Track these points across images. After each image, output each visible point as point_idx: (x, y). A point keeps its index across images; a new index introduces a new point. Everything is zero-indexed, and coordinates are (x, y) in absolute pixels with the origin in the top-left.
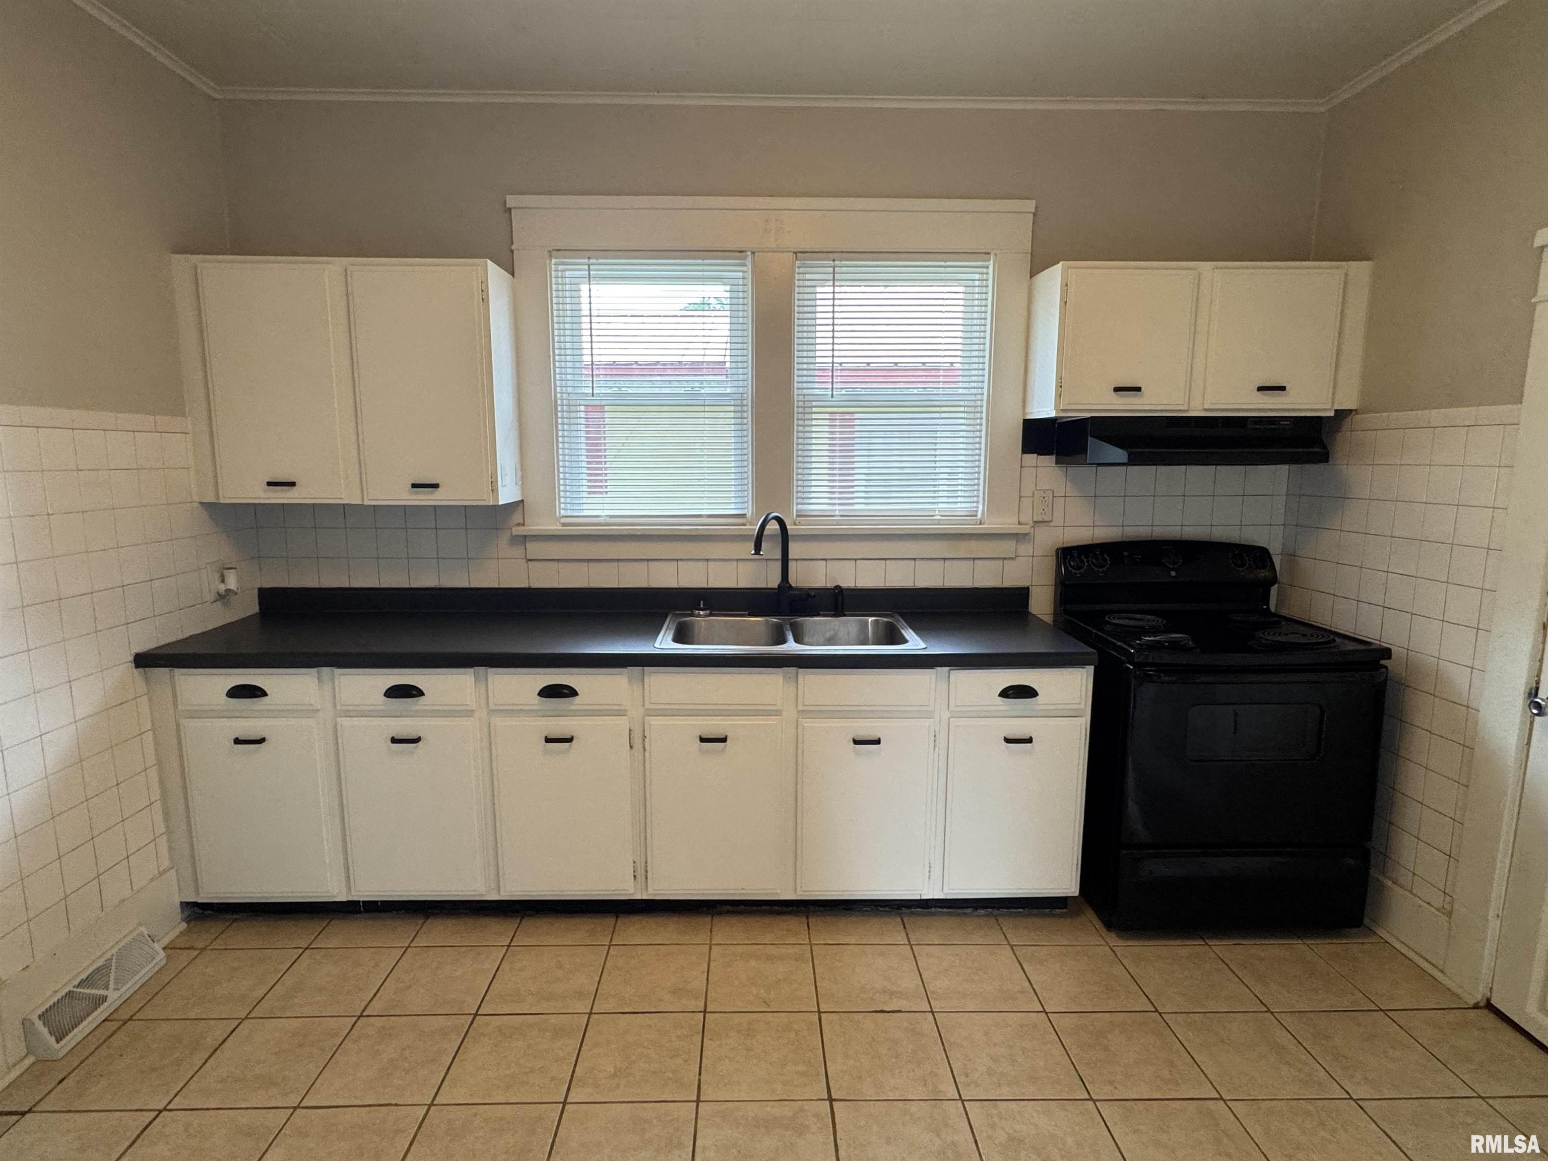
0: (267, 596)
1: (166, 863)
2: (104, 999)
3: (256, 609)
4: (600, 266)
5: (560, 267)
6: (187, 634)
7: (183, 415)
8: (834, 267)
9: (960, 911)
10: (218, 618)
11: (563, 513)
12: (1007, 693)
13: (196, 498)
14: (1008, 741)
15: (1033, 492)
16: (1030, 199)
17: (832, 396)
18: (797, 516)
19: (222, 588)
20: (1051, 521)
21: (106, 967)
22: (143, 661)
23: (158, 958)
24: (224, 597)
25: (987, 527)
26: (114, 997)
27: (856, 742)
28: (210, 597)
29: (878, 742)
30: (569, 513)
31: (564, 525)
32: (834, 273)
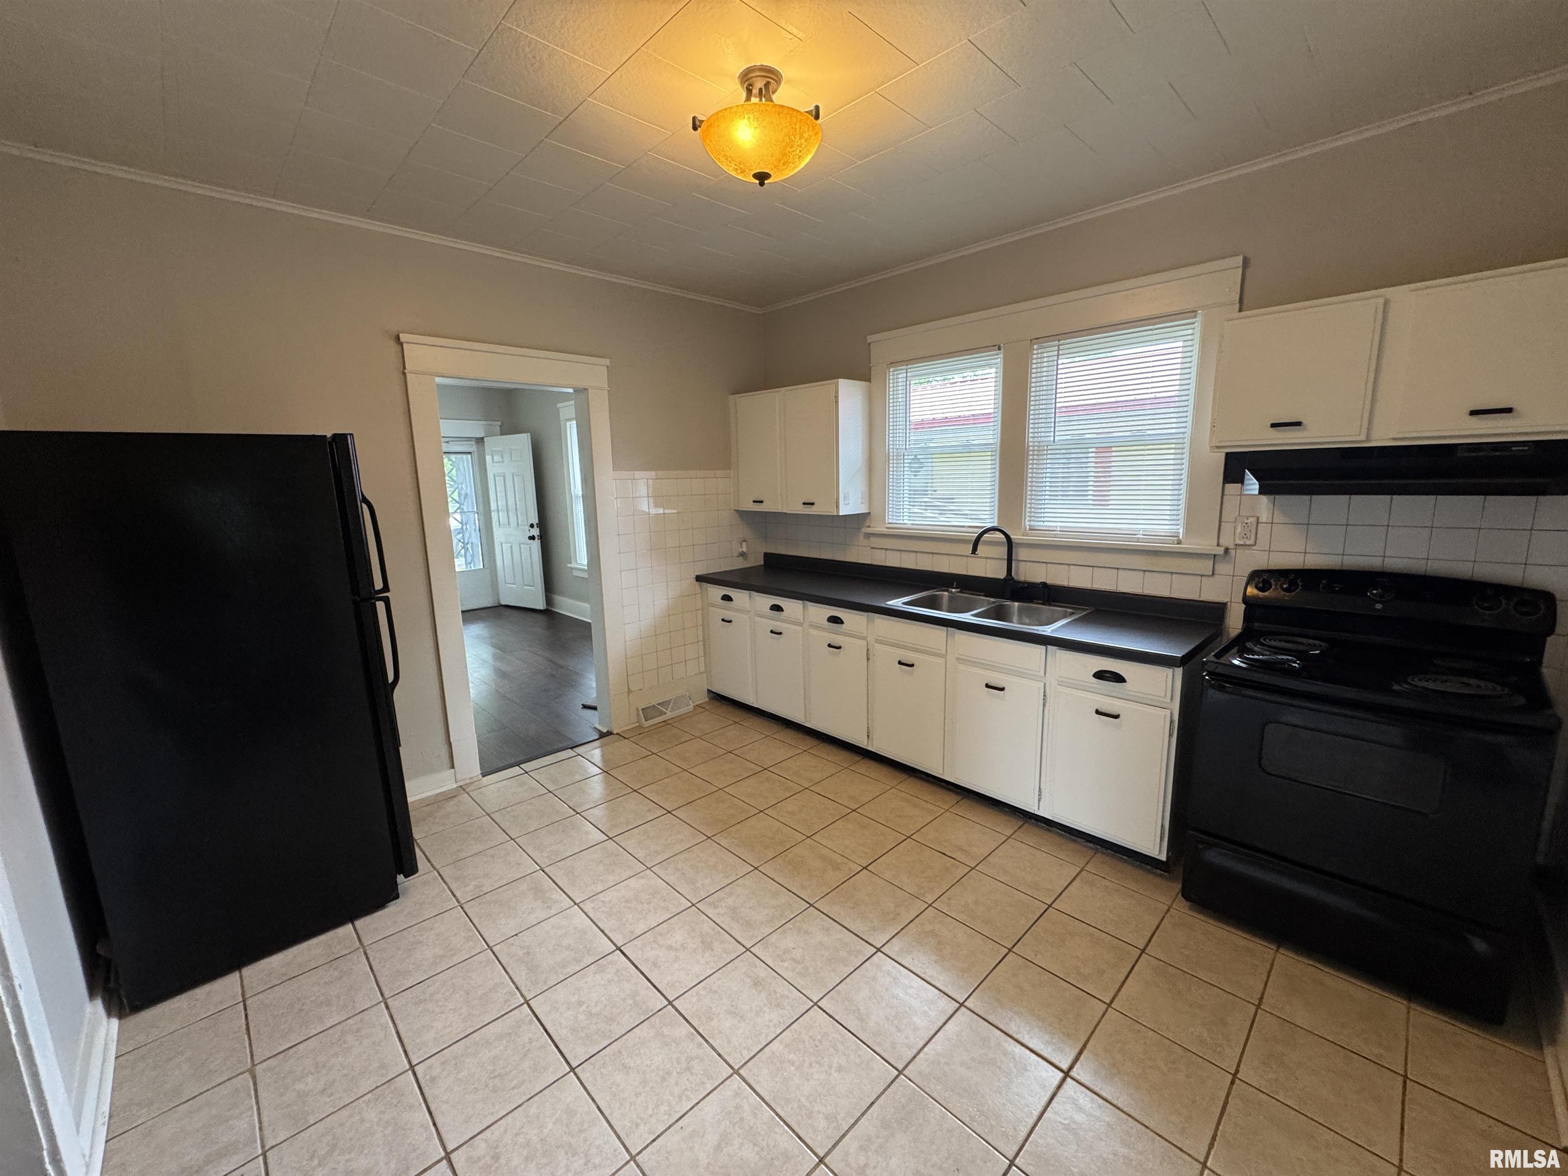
0: (767, 556)
1: (703, 669)
2: (665, 713)
3: (762, 563)
4: (915, 369)
5: (896, 373)
6: (722, 570)
7: (730, 469)
8: (1059, 346)
9: (1074, 838)
10: (740, 564)
11: (890, 521)
12: (1100, 675)
13: (733, 508)
14: (1098, 712)
15: (1236, 518)
16: (1237, 255)
17: (1054, 442)
18: (1030, 529)
19: (741, 550)
20: (1255, 545)
21: (668, 702)
22: (699, 579)
23: (689, 707)
24: (743, 555)
25: (1184, 547)
26: (669, 714)
27: (987, 686)
28: (735, 554)
29: (1002, 689)
30: (894, 521)
31: (888, 528)
32: (1058, 350)
